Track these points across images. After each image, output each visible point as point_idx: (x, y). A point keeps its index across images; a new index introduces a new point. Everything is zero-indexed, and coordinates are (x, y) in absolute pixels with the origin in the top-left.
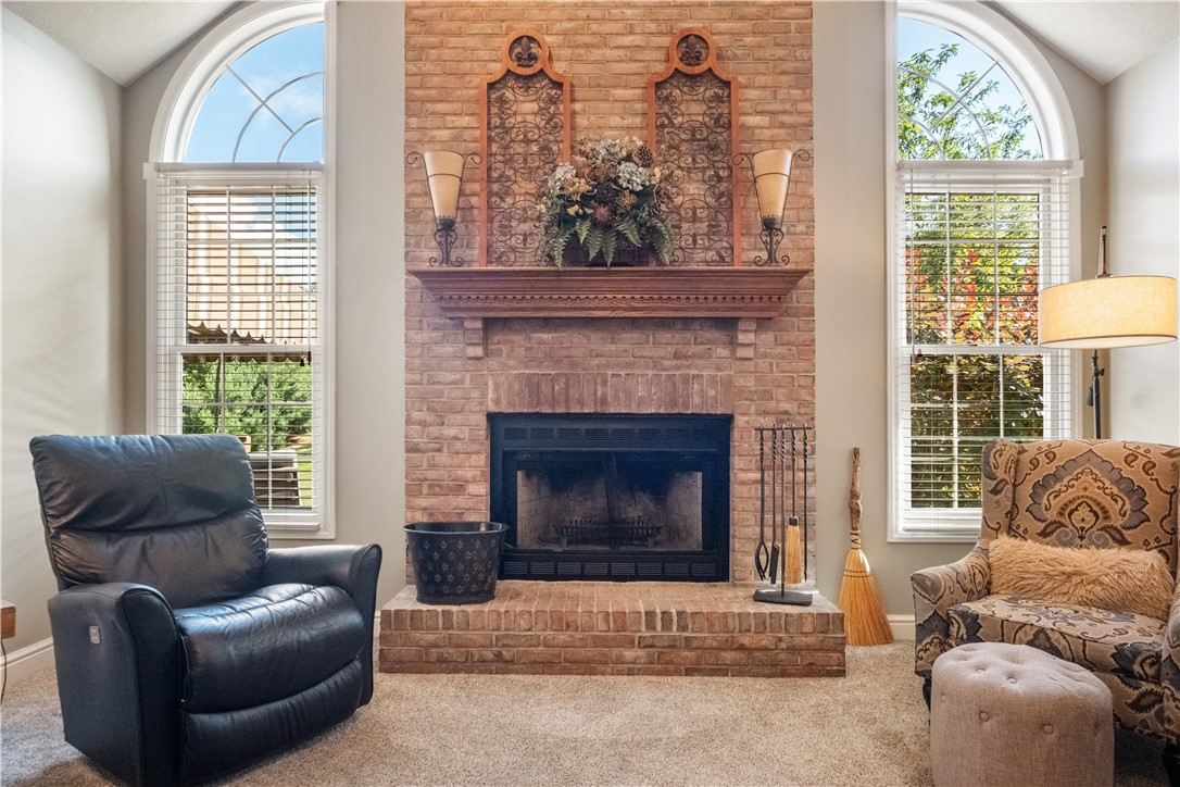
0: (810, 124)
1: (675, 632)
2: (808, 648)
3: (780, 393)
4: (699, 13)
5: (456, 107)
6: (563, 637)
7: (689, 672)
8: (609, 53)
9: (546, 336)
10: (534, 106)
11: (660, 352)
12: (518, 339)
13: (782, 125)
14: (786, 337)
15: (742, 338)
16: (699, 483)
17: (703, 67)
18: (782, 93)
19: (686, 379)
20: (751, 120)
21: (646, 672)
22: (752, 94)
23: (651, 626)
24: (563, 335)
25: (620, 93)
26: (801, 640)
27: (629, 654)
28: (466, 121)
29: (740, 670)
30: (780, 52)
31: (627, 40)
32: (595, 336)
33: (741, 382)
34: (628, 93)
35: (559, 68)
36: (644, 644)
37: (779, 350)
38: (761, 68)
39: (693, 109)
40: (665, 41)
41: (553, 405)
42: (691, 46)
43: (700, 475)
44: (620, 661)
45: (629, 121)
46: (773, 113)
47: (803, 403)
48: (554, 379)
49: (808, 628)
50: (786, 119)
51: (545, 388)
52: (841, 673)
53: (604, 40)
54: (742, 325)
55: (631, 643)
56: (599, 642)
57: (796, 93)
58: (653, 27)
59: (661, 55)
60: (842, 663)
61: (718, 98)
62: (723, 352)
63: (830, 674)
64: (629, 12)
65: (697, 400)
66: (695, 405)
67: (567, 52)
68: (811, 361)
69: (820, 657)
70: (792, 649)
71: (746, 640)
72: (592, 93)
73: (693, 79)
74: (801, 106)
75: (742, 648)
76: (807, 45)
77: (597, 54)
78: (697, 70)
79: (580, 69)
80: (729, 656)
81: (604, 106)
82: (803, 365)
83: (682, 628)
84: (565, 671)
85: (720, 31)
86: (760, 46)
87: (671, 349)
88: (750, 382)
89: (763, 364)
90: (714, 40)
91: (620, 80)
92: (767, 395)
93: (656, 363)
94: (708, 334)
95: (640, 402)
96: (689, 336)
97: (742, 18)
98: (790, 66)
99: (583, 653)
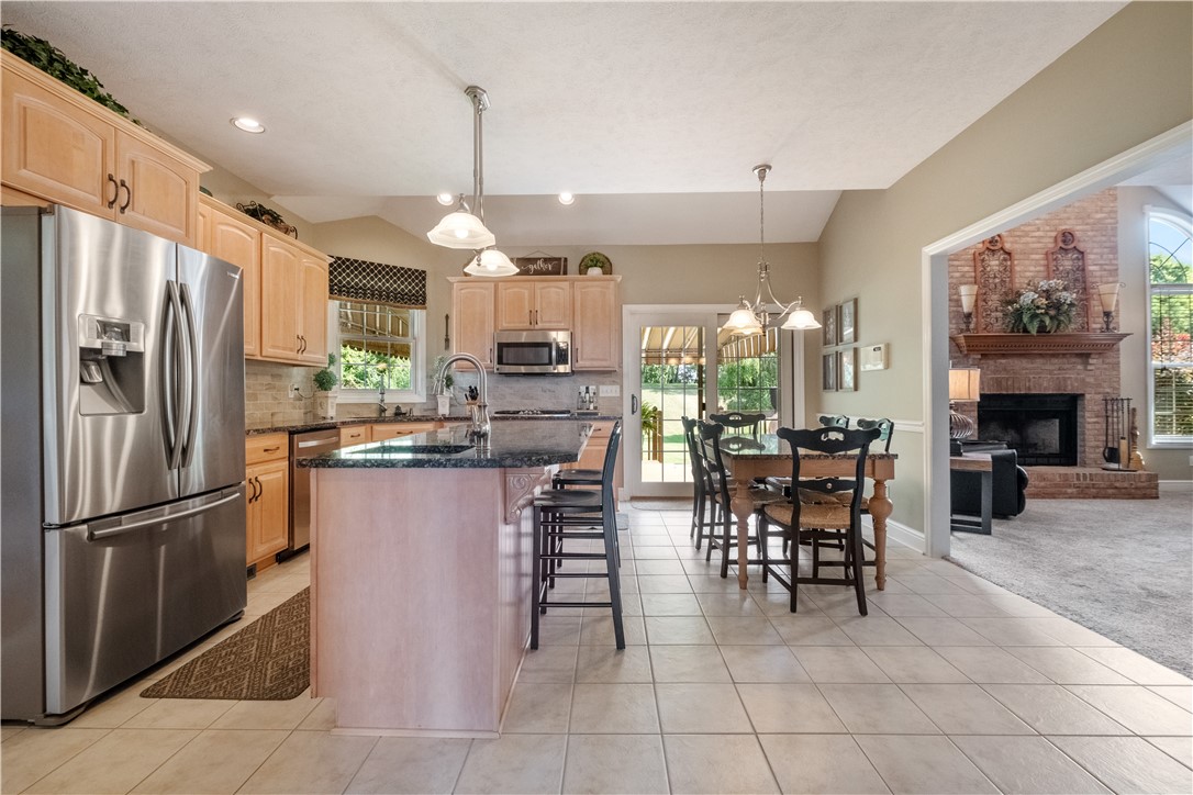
0: (1117, 270)
1: (1088, 481)
2: (1144, 488)
3: (1105, 385)
4: (1068, 222)
5: (963, 263)
6: (1042, 484)
7: (1094, 497)
8: (1029, 239)
9: (1003, 361)
10: (997, 262)
11: (1052, 367)
12: (991, 362)
13: (1105, 270)
14: (1108, 361)
15: (1091, 361)
16: (1058, 424)
17: (1072, 246)
18: (1105, 256)
19: (1065, 379)
20: (1091, 268)
21: (1076, 498)
22: (1092, 257)
23: (1078, 479)
24: (1010, 361)
25: (1033, 256)
26: (1140, 484)
27: (1069, 491)
28: (966, 269)
29: (1114, 497)
30: (1104, 239)
31: (1037, 234)
32: (1024, 361)
33: (1088, 380)
34: (1037, 257)
35: (1008, 246)
36: (1075, 486)
37: (1105, 366)
38: (1096, 245)
39: (1067, 263)
40: (1054, 234)
41: (1007, 390)
42: (1067, 237)
43: (1057, 421)
44: (1066, 493)
45: (1038, 268)
46: (1101, 265)
47: (1114, 388)
48: (1007, 379)
49: (1143, 479)
50: (1107, 267)
51: (1004, 383)
52: (1157, 498)
53: (1026, 234)
54: (1093, 356)
55: (1070, 486)
56: (1056, 486)
57: (1111, 256)
58: (1048, 228)
59: (1052, 240)
60: (1157, 494)
61: (1078, 259)
62: (1080, 367)
63: (1152, 498)
64: (1037, 222)
65: (1070, 387)
66: (1069, 390)
67: (1011, 239)
68: (1119, 371)
69: (1148, 491)
70: (1136, 488)
71: (1117, 485)
72: (1022, 257)
73: (1066, 251)
74: (1114, 262)
75: (1116, 488)
76: (1115, 236)
77: (1024, 240)
78: (1070, 247)
79: (1017, 246)
80: (1110, 491)
81: (1027, 262)
82: (1115, 373)
83: (1092, 480)
84: (1043, 498)
85: (1078, 229)
86: (1095, 236)
87: (1057, 366)
88: (1092, 380)
89: (1098, 372)
90: (1077, 234)
91: (1034, 251)
92: (1099, 385)
93: (1051, 372)
94: (1073, 360)
95: (1045, 389)
96: (1065, 360)
97: (1087, 224)
98: (1108, 244)
99: (1050, 490)
